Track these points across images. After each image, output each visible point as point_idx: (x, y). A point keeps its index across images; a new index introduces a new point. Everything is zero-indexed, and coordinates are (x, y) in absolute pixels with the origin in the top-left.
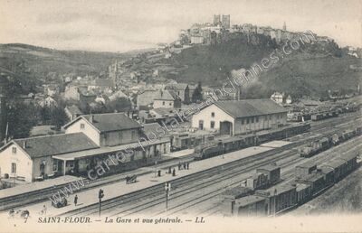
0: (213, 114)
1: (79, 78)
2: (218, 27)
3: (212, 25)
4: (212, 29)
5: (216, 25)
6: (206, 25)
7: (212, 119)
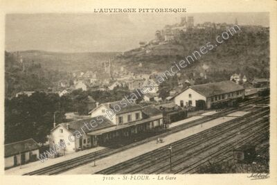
0: (190, 95)
1: (82, 74)
2: (185, 26)
3: (180, 26)
4: (181, 28)
5: (183, 25)
6: (175, 25)
7: (190, 99)
